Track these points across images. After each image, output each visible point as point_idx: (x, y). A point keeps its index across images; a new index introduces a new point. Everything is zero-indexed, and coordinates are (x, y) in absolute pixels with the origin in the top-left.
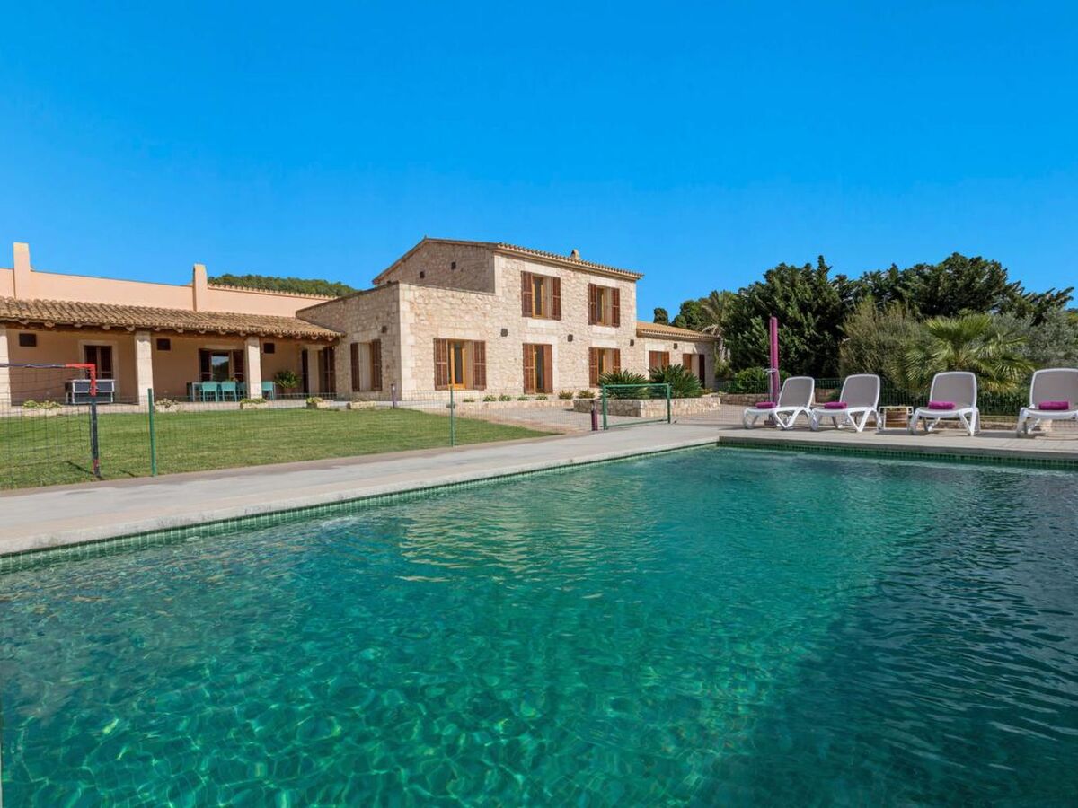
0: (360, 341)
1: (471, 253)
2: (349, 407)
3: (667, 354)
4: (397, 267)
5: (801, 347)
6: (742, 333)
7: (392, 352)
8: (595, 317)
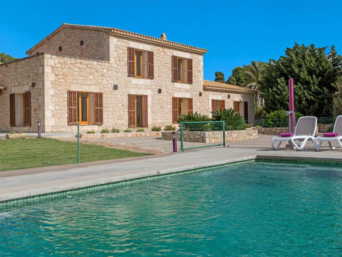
0: (16, 92)
1: (94, 35)
2: (7, 137)
3: (224, 101)
4: (43, 43)
5: (309, 97)
6: (272, 88)
7: (38, 100)
8: (176, 78)
